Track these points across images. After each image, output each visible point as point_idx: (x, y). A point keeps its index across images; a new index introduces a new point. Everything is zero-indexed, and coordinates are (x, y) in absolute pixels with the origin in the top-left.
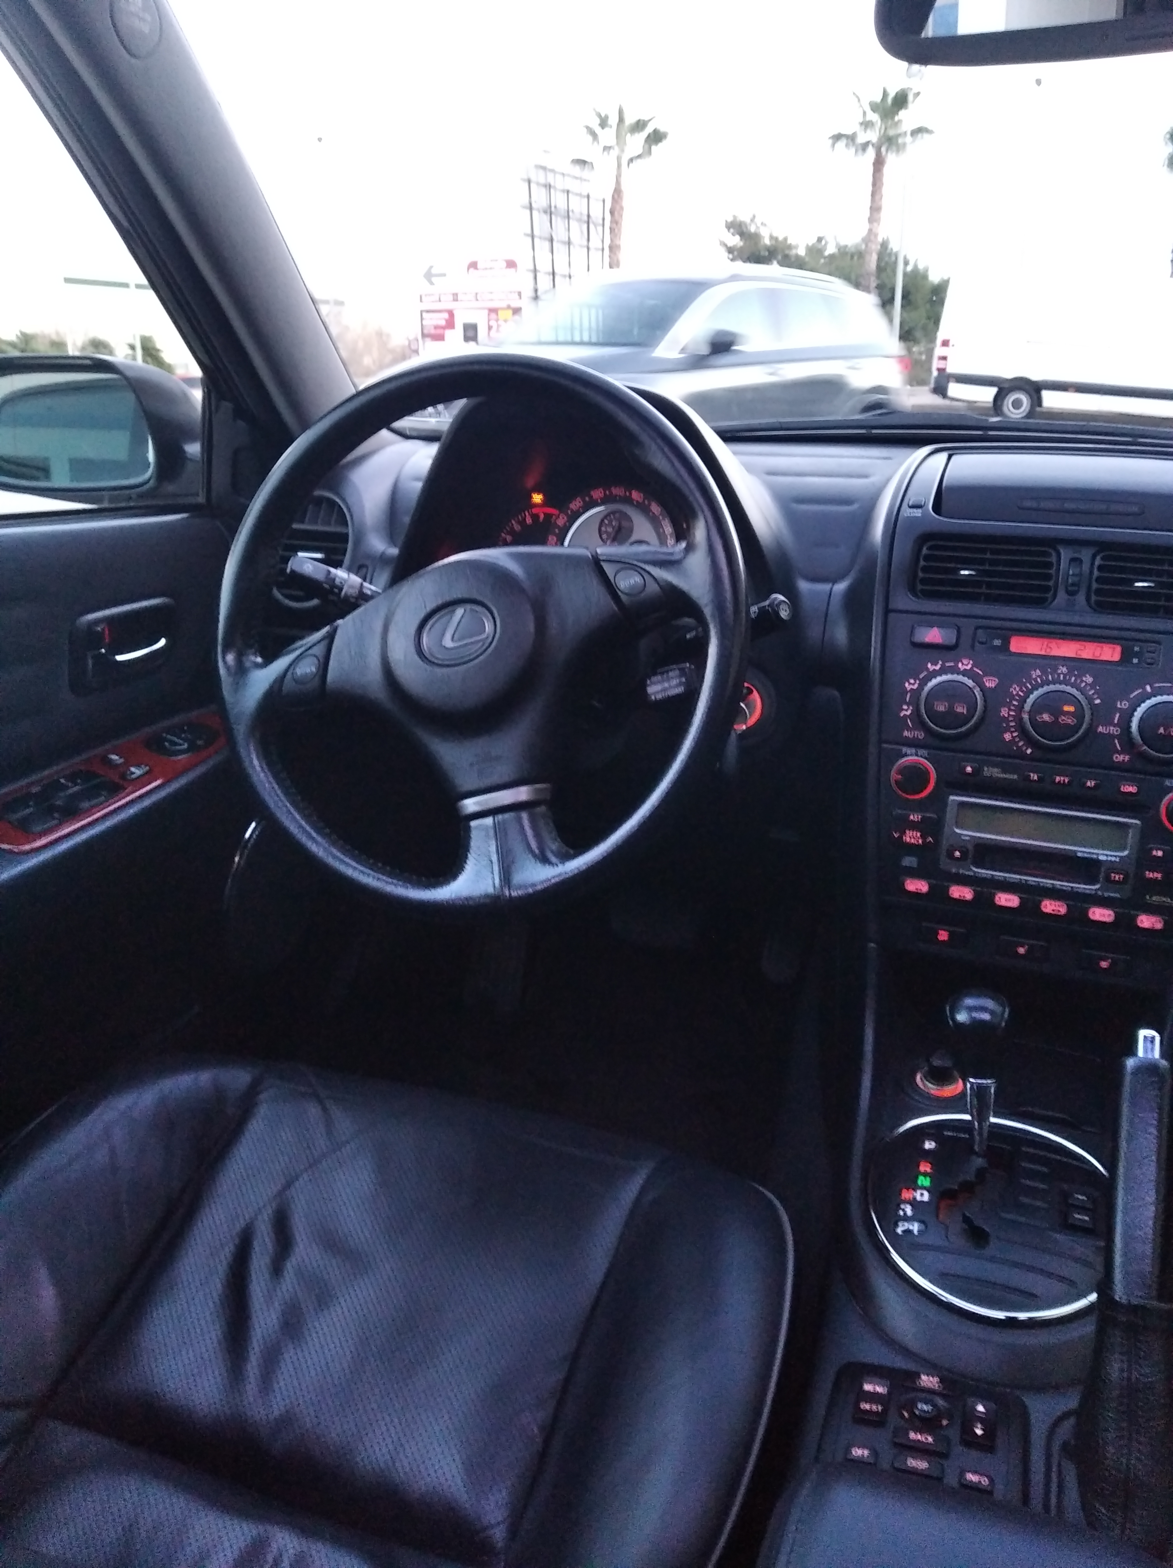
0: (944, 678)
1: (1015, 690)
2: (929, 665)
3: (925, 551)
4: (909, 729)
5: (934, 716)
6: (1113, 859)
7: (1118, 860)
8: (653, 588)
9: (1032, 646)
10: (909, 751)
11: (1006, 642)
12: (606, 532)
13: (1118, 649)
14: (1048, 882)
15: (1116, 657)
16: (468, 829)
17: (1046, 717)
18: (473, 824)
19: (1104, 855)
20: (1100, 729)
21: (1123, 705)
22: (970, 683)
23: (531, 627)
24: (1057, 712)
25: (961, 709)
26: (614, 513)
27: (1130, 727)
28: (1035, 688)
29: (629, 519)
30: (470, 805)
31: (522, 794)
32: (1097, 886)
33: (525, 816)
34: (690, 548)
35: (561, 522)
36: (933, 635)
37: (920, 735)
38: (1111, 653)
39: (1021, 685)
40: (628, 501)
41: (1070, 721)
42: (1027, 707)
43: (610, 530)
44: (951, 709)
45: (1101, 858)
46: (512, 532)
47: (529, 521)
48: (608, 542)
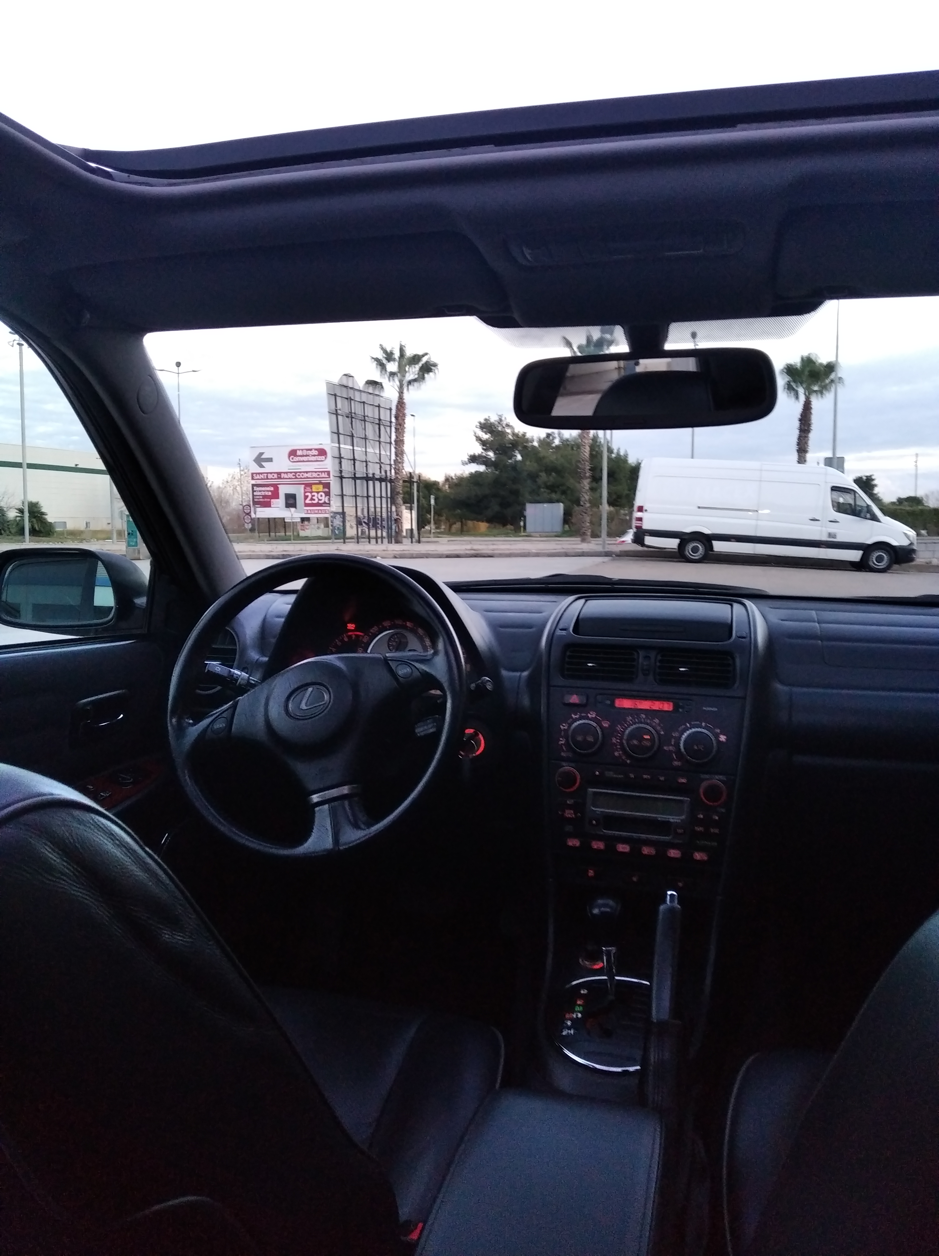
0: (581, 722)
1: (619, 728)
2: (573, 716)
3: (568, 653)
4: (563, 751)
5: (576, 743)
6: (678, 821)
7: (680, 821)
8: (416, 674)
9: (627, 704)
10: (564, 764)
11: (613, 702)
12: (392, 645)
13: (671, 704)
14: (643, 836)
15: (671, 709)
16: (314, 812)
17: (635, 742)
18: (317, 809)
19: (673, 819)
20: (665, 748)
21: (676, 734)
22: (595, 724)
23: (350, 697)
24: (641, 739)
25: (590, 739)
26: (396, 634)
27: (679, 746)
28: (629, 726)
29: (405, 637)
30: (315, 798)
31: (345, 790)
32: (670, 837)
33: (346, 803)
34: (436, 653)
35: (365, 640)
36: (574, 699)
37: (570, 755)
38: (667, 707)
39: (622, 725)
40: (405, 627)
41: (648, 744)
42: (625, 737)
43: (394, 644)
44: (585, 740)
45: (672, 820)
46: (336, 646)
47: (346, 639)
48: (394, 651)
